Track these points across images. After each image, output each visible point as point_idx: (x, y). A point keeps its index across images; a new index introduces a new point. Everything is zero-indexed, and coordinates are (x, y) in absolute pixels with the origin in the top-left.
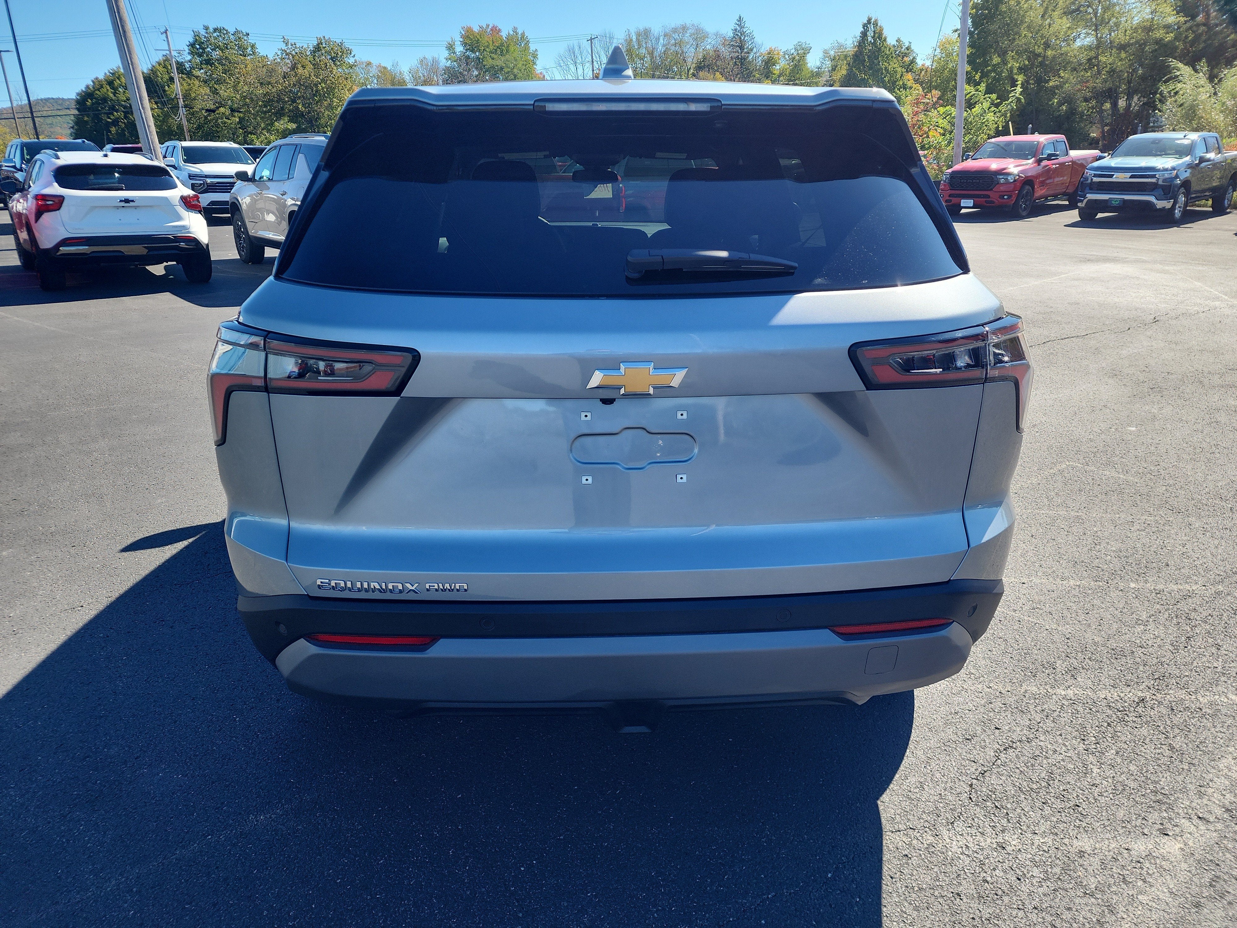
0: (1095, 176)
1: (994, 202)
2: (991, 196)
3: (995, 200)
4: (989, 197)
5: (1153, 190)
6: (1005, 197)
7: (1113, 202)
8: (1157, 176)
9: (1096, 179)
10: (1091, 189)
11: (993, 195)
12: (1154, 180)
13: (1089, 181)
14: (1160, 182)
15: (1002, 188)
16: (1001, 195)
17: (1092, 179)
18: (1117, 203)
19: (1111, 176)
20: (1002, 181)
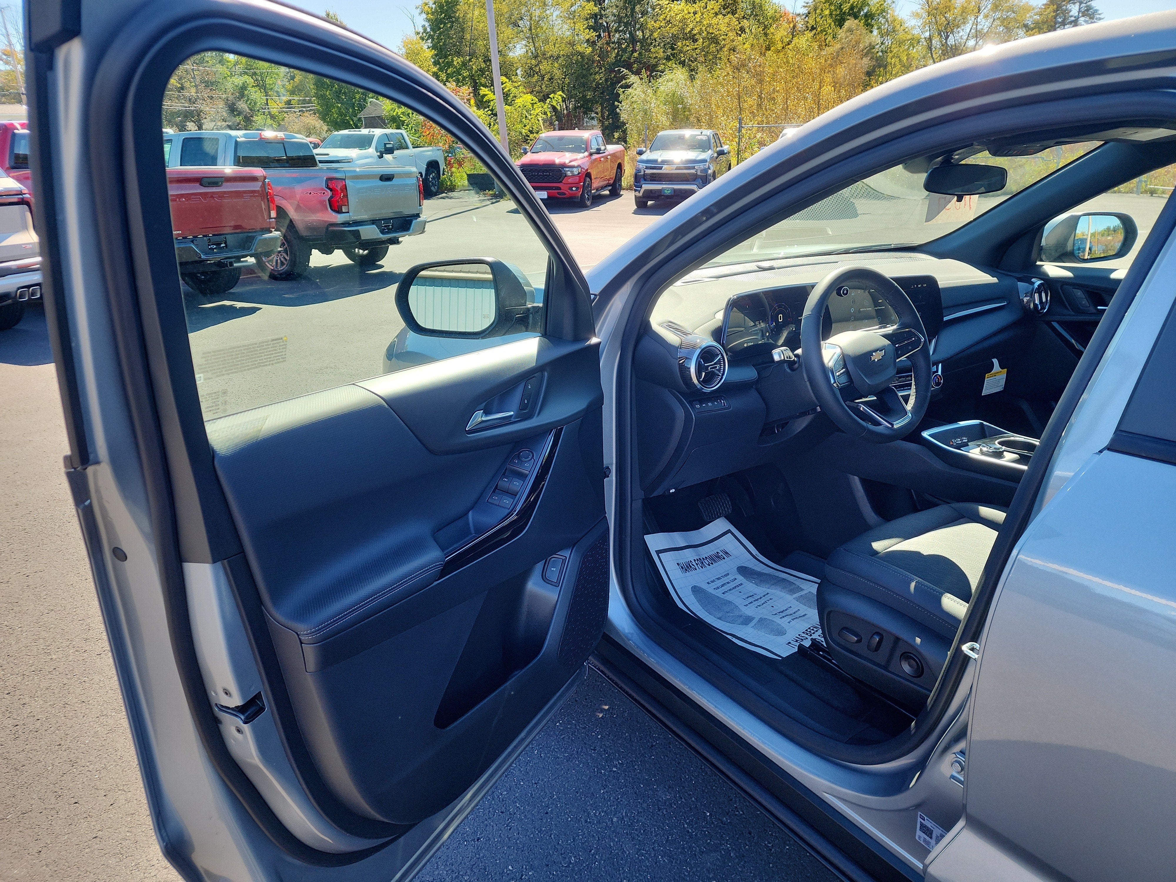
0: (647, 168)
1: (565, 194)
2: (562, 188)
3: (566, 192)
4: (560, 189)
5: (694, 180)
6: (574, 189)
7: (666, 192)
8: (696, 167)
9: (649, 171)
10: (645, 180)
11: (564, 188)
12: (693, 171)
13: (642, 173)
14: (699, 173)
15: (570, 181)
16: (570, 187)
17: (645, 171)
18: (669, 192)
19: (661, 168)
20: (569, 173)
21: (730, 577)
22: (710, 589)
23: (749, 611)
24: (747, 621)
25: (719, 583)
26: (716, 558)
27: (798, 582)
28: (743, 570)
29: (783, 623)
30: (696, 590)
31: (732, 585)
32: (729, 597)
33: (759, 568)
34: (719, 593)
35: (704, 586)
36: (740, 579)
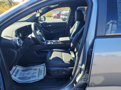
21: (22, 73)
22: (20, 76)
23: (29, 76)
24: (30, 78)
25: (21, 75)
26: (18, 71)
27: (31, 68)
28: (23, 71)
29: (35, 75)
30: (19, 78)
31: (23, 74)
32: (24, 76)
33: (24, 69)
34: (22, 76)
35: (19, 77)
36: (23, 72)
